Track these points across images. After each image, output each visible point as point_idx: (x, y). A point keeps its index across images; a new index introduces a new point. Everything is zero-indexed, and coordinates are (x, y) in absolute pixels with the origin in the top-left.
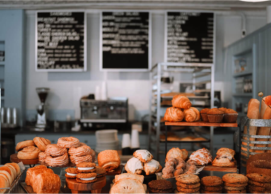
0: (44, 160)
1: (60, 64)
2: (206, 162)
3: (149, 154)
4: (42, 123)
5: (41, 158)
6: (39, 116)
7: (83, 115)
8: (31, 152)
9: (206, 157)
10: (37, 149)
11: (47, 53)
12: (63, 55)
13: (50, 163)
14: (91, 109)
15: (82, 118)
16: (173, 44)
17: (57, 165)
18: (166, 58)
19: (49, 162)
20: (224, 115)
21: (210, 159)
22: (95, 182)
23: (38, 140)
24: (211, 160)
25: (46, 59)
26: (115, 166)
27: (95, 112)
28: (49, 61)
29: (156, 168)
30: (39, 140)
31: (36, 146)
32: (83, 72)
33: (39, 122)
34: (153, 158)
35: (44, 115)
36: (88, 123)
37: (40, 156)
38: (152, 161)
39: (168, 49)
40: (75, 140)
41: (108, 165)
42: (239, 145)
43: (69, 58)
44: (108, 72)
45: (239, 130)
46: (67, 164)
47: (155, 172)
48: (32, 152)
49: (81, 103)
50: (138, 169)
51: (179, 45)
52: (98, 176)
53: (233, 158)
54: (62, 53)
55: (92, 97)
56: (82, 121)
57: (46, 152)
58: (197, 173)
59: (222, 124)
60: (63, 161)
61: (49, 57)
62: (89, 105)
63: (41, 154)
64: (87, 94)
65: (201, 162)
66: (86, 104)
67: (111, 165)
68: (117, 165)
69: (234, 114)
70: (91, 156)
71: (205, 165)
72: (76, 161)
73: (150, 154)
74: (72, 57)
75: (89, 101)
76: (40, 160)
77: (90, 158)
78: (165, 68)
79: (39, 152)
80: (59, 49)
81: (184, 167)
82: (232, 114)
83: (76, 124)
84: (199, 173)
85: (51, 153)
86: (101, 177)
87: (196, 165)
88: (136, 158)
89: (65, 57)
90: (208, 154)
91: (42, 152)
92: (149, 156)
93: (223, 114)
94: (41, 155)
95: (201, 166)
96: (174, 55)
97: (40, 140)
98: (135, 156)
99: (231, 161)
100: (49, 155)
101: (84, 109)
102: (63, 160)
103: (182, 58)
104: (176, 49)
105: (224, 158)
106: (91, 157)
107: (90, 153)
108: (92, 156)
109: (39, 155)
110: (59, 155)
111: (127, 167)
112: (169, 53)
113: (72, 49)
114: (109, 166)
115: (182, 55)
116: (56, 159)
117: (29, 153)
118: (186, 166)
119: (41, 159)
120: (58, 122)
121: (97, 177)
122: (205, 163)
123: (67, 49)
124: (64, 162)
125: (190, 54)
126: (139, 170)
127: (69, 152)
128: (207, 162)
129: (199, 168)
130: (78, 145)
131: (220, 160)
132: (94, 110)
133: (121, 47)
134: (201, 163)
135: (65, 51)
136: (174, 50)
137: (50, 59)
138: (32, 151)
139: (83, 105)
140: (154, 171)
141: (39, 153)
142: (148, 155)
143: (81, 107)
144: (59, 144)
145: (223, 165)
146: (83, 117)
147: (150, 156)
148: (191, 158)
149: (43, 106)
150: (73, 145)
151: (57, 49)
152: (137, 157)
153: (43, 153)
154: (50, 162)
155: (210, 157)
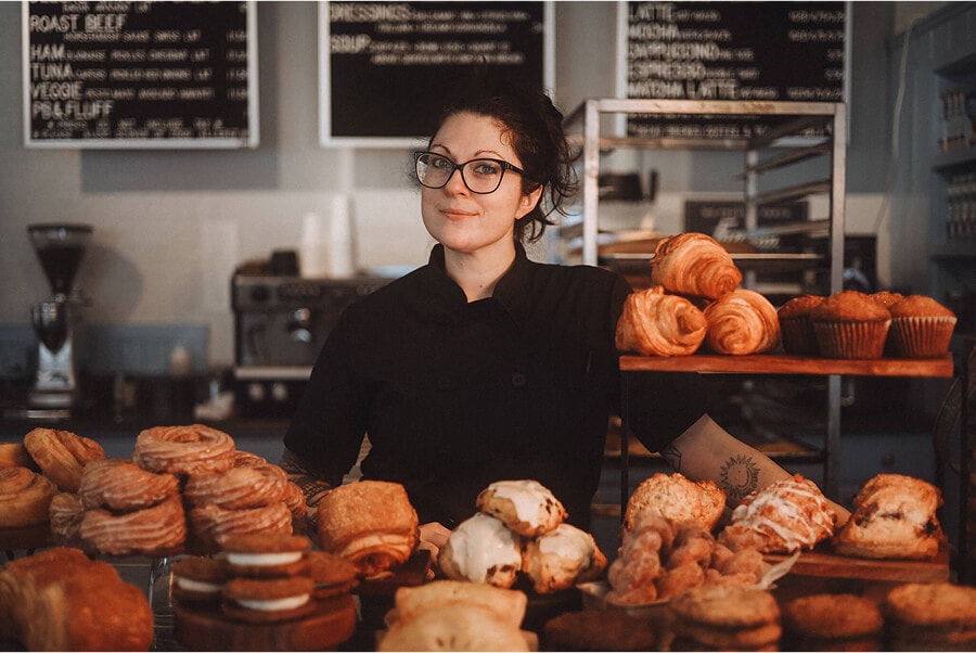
0: (74, 529)
1: (135, 113)
2: (807, 536)
3: (549, 501)
4: (59, 384)
5: (61, 518)
6: (45, 354)
7: (246, 347)
8: (16, 493)
9: (810, 514)
10: (43, 481)
11: (77, 66)
12: (151, 74)
13: (103, 539)
14: (281, 320)
15: (239, 361)
16: (657, 19)
17: (135, 546)
18: (622, 87)
19: (96, 532)
20: (888, 323)
21: (825, 526)
22: (304, 618)
23: (46, 441)
24: (829, 530)
25: (73, 90)
26: (393, 553)
27: (303, 335)
28: (84, 101)
29: (582, 560)
30: (52, 442)
31: (36, 469)
32: (244, 150)
33: (44, 380)
34: (565, 521)
35: (67, 351)
36: (267, 384)
37: (57, 508)
38: (559, 530)
39: (632, 41)
40: (216, 437)
41: (363, 549)
42: (958, 467)
43: (178, 85)
44: (359, 151)
45: (960, 394)
46: (177, 545)
47: (576, 580)
48: (21, 494)
49: (234, 289)
50: (499, 567)
51: (681, 25)
52: (321, 594)
53: (931, 519)
54: (147, 65)
55: (286, 262)
56: (242, 373)
57: (84, 492)
58: (766, 583)
59: (883, 363)
60: (161, 529)
61: (87, 84)
62: (273, 301)
63: (59, 499)
64: (262, 251)
65: (785, 537)
66: (260, 294)
67: (374, 547)
68: (405, 549)
69: (936, 320)
70: (284, 509)
71: (805, 549)
72: (219, 529)
73: (554, 500)
74: (192, 83)
75: (272, 282)
76: (58, 530)
77: (283, 518)
78: (620, 128)
79: (48, 493)
80: (133, 46)
81: (708, 557)
82: (930, 320)
83: (215, 388)
84: (775, 586)
85: (107, 495)
86: (331, 598)
87: (763, 553)
88: (491, 515)
89: (161, 84)
90: (815, 501)
91: (66, 494)
92: (548, 508)
93: (885, 320)
94: (61, 506)
95: (786, 553)
96: (661, 69)
97: (57, 441)
98: (484, 509)
99: (922, 532)
100: (95, 503)
101: (248, 321)
102: (160, 525)
103: (697, 83)
104: (667, 41)
105: (890, 522)
106: (286, 514)
107: (284, 495)
108: (293, 512)
109: (54, 507)
110: (141, 502)
111: (450, 559)
112: (634, 61)
113: (191, 47)
114: (369, 552)
115: (694, 71)
116: (131, 523)
117: (8, 500)
118: (717, 553)
119: (60, 522)
120: (129, 378)
121: (314, 599)
122: (805, 541)
123: (167, 46)
124: (168, 534)
125: (733, 65)
126: (506, 568)
127: (187, 493)
128: (813, 538)
129: (773, 563)
130: (227, 462)
131: (871, 527)
132: (294, 326)
133: (414, 38)
134: (785, 541)
135: (157, 55)
136: (657, 49)
137: (90, 93)
138: (18, 488)
139: (244, 300)
140: (572, 575)
141: (49, 499)
142: (545, 504)
143: (237, 309)
144: (143, 455)
145: (885, 550)
146: (247, 358)
147: (554, 509)
148: (738, 520)
149: (61, 309)
150: (205, 460)
151: (120, 45)
152: (496, 515)
153: (71, 497)
154: (100, 535)
155: (825, 514)
